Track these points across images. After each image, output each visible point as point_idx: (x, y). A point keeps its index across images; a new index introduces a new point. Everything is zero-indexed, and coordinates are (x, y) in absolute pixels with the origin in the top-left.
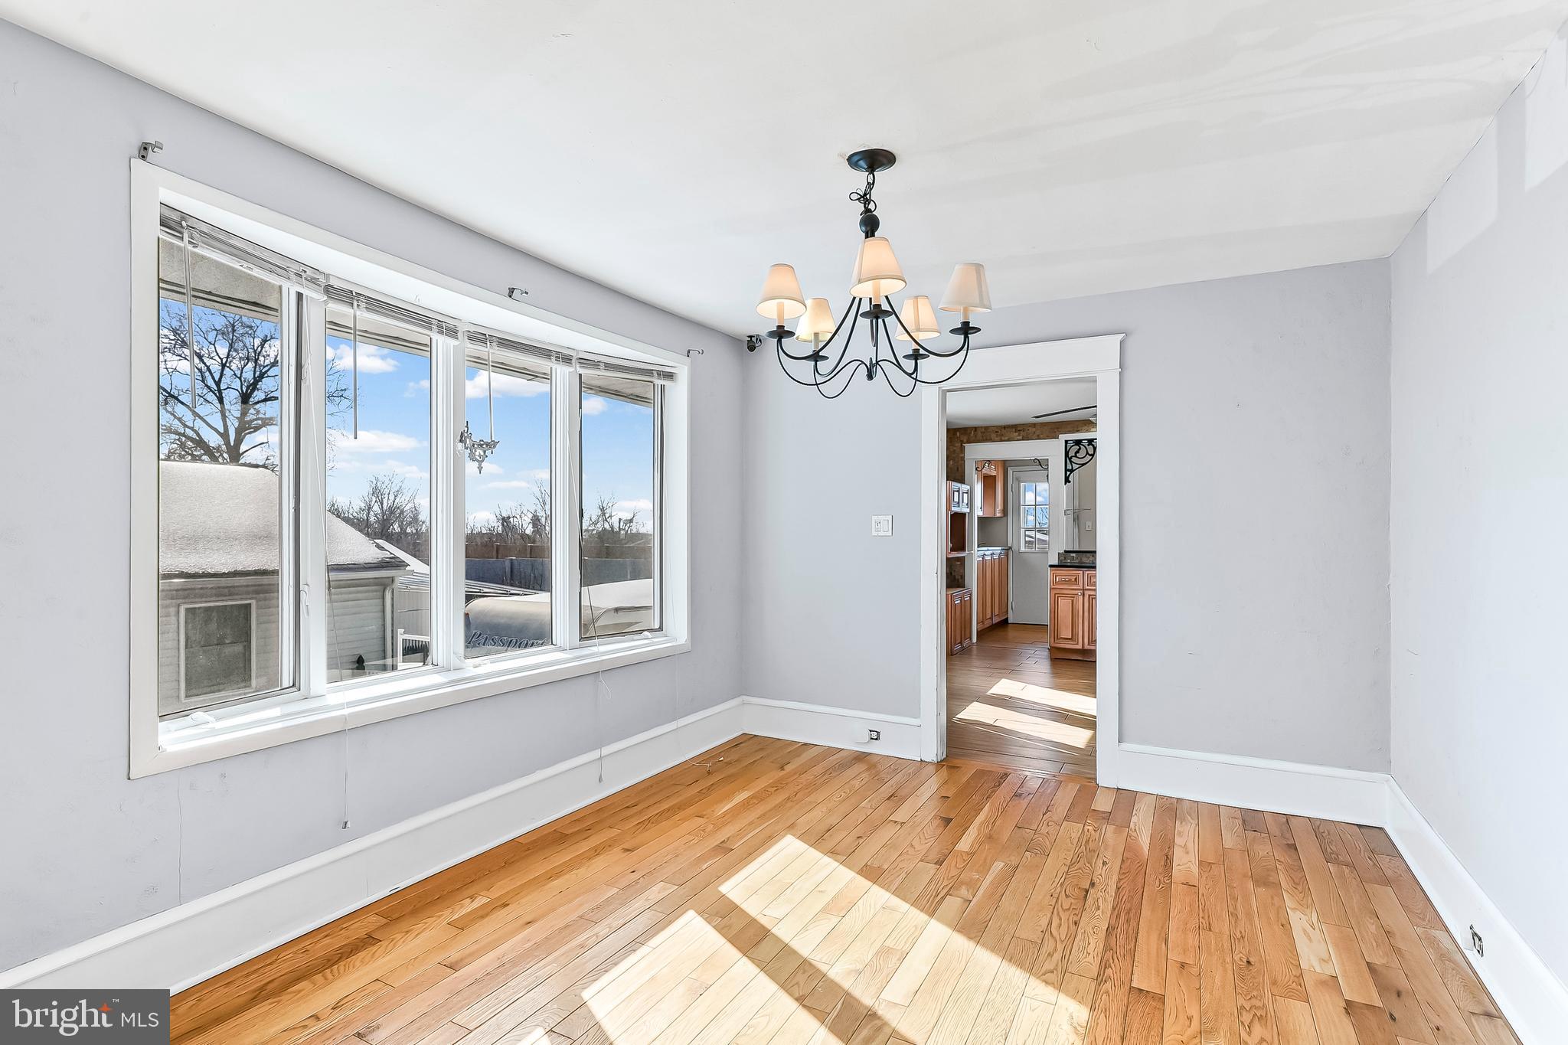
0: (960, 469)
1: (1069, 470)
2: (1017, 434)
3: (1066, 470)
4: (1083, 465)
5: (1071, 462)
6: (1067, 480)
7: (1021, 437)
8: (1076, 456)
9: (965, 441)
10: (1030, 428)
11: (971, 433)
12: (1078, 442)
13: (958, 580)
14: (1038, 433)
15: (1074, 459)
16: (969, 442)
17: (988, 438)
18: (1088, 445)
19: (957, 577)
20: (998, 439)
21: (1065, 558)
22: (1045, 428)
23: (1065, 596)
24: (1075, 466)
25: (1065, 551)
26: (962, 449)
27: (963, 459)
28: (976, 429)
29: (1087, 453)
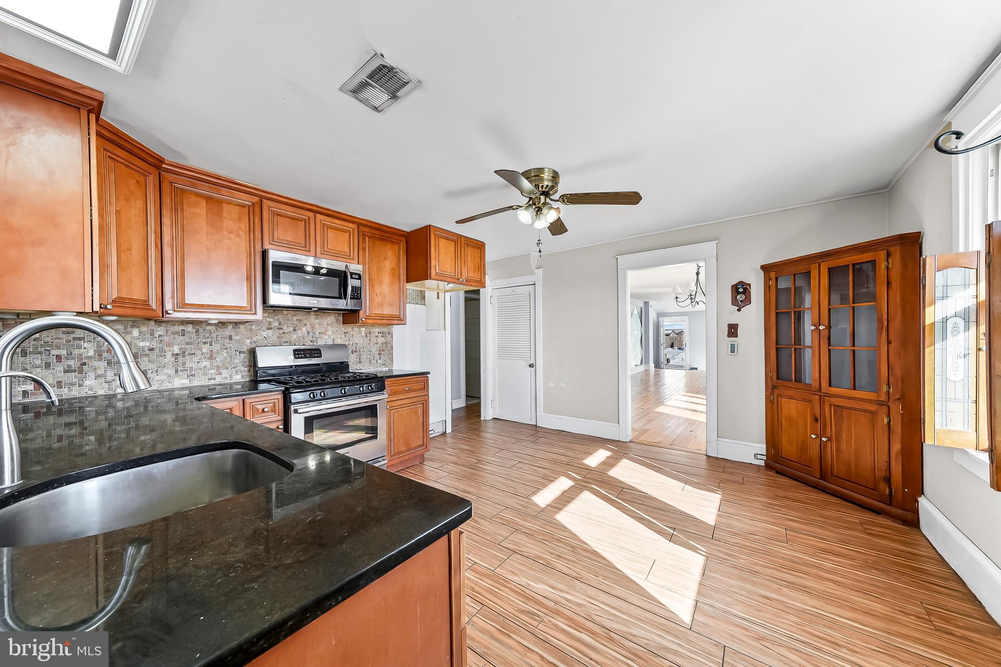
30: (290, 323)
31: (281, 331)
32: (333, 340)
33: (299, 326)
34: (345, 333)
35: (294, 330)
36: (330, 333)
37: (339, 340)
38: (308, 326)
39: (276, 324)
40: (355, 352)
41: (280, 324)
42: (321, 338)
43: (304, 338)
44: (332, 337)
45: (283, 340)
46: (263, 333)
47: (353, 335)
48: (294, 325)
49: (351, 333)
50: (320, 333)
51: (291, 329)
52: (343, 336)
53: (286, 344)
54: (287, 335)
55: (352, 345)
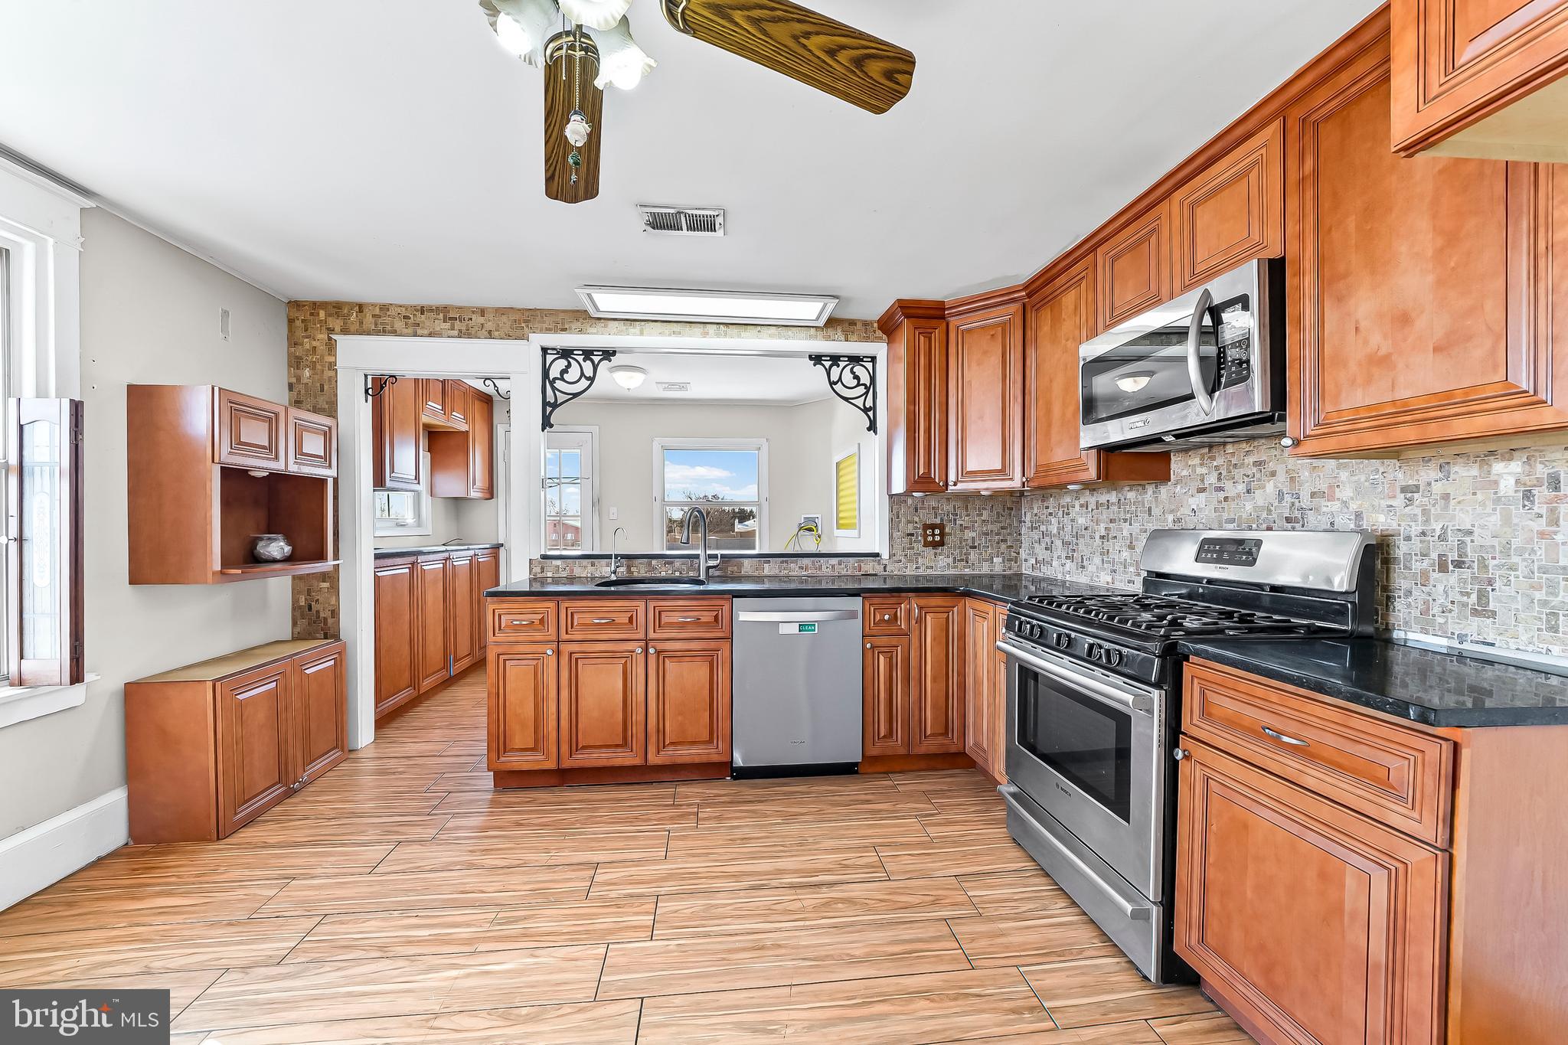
0: (326, 387)
1: (549, 404)
2: (448, 325)
3: (545, 403)
4: (575, 395)
5: (554, 389)
6: (546, 423)
7: (456, 333)
8: (562, 379)
9: (338, 329)
10: (474, 317)
11: (349, 315)
12: (566, 353)
13: (325, 619)
14: (490, 326)
15: (559, 384)
16: (345, 331)
17: (388, 328)
18: (584, 360)
19: (322, 615)
20: (410, 330)
21: (542, 569)
22: (504, 318)
23: (520, 657)
24: (561, 398)
25: (545, 557)
26: (331, 346)
27: (332, 366)
28: (361, 307)
29: (582, 374)
30: (1238, 473)
31: (1222, 495)
32: (1358, 516)
33: (1259, 480)
34: (1404, 490)
35: (1248, 492)
36: (1346, 493)
37: (1382, 518)
38: (1281, 476)
39: (1212, 479)
40: (1459, 564)
41: (1219, 479)
42: (1317, 510)
43: (1269, 511)
44: (1354, 506)
45: (1225, 516)
46: (1191, 500)
47: (1446, 497)
48: (1246, 479)
49: (1438, 488)
50: (1313, 495)
51: (1241, 488)
52: (1399, 501)
53: (1231, 526)
54: (1233, 505)
55: (1442, 538)
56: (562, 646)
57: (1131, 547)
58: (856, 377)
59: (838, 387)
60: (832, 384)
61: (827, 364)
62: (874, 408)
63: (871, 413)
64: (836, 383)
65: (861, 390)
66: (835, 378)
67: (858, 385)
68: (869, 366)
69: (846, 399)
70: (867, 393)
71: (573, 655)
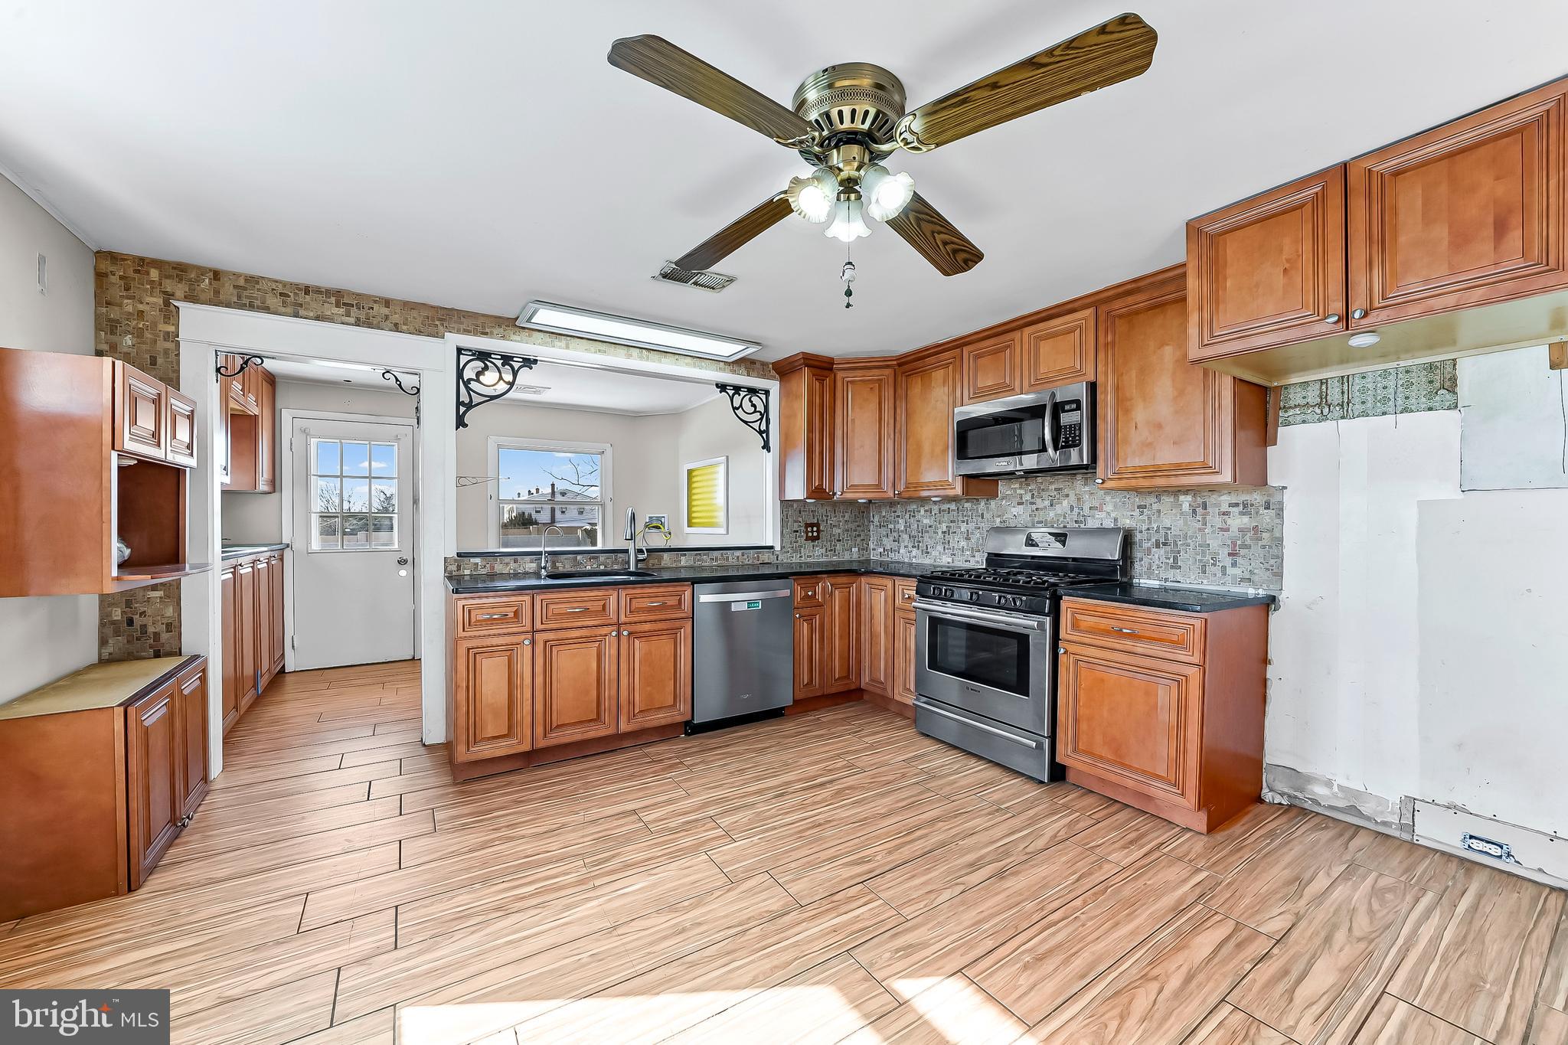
0: (160, 361)
1: (463, 404)
2: (342, 311)
3: (459, 403)
4: (493, 398)
5: (468, 389)
6: (460, 422)
7: (352, 320)
8: (478, 380)
9: (179, 294)
10: (376, 307)
11: (198, 281)
12: (483, 356)
13: (157, 635)
14: (396, 318)
15: (473, 385)
16: (192, 298)
17: (257, 303)
18: (503, 365)
19: (151, 629)
20: (289, 310)
21: (459, 568)
22: (414, 313)
23: (490, 651)
24: (476, 399)
25: (459, 555)
26: (170, 314)
27: (173, 337)
28: (217, 275)
29: (501, 378)
30: (1045, 495)
31: (1034, 507)
32: (1116, 520)
33: (1059, 499)
34: (1139, 507)
35: (1052, 505)
36: (1109, 508)
37: (1128, 521)
38: (1072, 497)
39: (1028, 497)
40: (1165, 544)
41: (1033, 497)
42: (1093, 517)
43: (1065, 517)
44: (1113, 515)
45: (1036, 519)
46: (1013, 510)
47: (1159, 511)
48: (1050, 498)
49: (1155, 507)
50: (1091, 508)
51: (1047, 503)
52: (1137, 512)
53: (1041, 525)
54: (1041, 513)
55: (1157, 531)
56: (538, 636)
57: (968, 539)
58: (754, 406)
59: (739, 412)
60: (735, 409)
61: (731, 392)
62: (767, 431)
63: (764, 435)
64: (738, 409)
65: (757, 416)
66: (737, 404)
67: (755, 412)
68: (763, 397)
69: (746, 422)
70: (761, 419)
71: (548, 643)
